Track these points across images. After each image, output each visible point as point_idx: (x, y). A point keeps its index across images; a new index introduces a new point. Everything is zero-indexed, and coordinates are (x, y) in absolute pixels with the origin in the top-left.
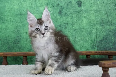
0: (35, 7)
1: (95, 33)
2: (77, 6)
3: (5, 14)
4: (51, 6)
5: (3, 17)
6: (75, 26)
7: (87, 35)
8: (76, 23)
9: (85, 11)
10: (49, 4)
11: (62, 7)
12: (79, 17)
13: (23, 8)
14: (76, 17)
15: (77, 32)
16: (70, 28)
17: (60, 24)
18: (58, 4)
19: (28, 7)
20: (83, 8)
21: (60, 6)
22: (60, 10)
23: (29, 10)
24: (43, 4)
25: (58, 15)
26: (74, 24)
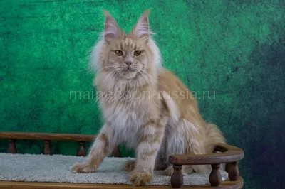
0: (72, 58)
3: (17, 66)
5: (12, 69)
13: (50, 57)
19: (59, 57)
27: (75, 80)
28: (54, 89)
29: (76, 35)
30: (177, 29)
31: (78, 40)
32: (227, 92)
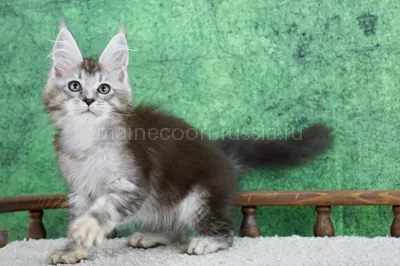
0: (213, 36)
2: (360, 32)
4: (269, 30)
6: (354, 101)
7: (394, 133)
8: (356, 90)
9: (389, 50)
10: (261, 23)
11: (307, 36)
12: (368, 71)
13: (171, 38)
14: (358, 69)
15: (358, 123)
16: (336, 109)
17: (299, 94)
18: (294, 25)
19: (187, 36)
20: (380, 37)
21: (298, 30)
22: (299, 47)
23: (191, 44)
24: (240, 25)
25: (292, 62)
26: (349, 96)
27: (224, 80)
28: (182, 100)
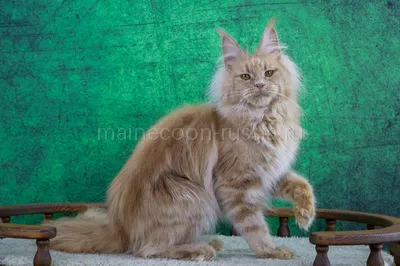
1: (306, 169)
3: (100, 113)
5: (94, 118)
29: (179, 70)
30: (318, 57)
31: (181, 76)
32: (390, 143)
